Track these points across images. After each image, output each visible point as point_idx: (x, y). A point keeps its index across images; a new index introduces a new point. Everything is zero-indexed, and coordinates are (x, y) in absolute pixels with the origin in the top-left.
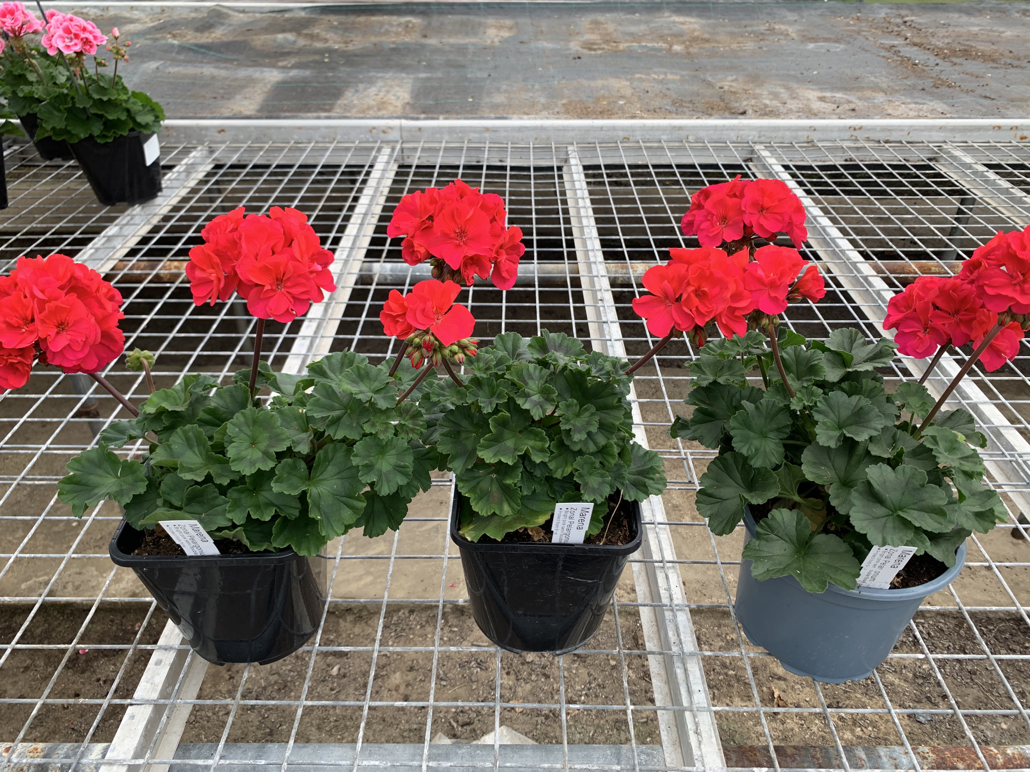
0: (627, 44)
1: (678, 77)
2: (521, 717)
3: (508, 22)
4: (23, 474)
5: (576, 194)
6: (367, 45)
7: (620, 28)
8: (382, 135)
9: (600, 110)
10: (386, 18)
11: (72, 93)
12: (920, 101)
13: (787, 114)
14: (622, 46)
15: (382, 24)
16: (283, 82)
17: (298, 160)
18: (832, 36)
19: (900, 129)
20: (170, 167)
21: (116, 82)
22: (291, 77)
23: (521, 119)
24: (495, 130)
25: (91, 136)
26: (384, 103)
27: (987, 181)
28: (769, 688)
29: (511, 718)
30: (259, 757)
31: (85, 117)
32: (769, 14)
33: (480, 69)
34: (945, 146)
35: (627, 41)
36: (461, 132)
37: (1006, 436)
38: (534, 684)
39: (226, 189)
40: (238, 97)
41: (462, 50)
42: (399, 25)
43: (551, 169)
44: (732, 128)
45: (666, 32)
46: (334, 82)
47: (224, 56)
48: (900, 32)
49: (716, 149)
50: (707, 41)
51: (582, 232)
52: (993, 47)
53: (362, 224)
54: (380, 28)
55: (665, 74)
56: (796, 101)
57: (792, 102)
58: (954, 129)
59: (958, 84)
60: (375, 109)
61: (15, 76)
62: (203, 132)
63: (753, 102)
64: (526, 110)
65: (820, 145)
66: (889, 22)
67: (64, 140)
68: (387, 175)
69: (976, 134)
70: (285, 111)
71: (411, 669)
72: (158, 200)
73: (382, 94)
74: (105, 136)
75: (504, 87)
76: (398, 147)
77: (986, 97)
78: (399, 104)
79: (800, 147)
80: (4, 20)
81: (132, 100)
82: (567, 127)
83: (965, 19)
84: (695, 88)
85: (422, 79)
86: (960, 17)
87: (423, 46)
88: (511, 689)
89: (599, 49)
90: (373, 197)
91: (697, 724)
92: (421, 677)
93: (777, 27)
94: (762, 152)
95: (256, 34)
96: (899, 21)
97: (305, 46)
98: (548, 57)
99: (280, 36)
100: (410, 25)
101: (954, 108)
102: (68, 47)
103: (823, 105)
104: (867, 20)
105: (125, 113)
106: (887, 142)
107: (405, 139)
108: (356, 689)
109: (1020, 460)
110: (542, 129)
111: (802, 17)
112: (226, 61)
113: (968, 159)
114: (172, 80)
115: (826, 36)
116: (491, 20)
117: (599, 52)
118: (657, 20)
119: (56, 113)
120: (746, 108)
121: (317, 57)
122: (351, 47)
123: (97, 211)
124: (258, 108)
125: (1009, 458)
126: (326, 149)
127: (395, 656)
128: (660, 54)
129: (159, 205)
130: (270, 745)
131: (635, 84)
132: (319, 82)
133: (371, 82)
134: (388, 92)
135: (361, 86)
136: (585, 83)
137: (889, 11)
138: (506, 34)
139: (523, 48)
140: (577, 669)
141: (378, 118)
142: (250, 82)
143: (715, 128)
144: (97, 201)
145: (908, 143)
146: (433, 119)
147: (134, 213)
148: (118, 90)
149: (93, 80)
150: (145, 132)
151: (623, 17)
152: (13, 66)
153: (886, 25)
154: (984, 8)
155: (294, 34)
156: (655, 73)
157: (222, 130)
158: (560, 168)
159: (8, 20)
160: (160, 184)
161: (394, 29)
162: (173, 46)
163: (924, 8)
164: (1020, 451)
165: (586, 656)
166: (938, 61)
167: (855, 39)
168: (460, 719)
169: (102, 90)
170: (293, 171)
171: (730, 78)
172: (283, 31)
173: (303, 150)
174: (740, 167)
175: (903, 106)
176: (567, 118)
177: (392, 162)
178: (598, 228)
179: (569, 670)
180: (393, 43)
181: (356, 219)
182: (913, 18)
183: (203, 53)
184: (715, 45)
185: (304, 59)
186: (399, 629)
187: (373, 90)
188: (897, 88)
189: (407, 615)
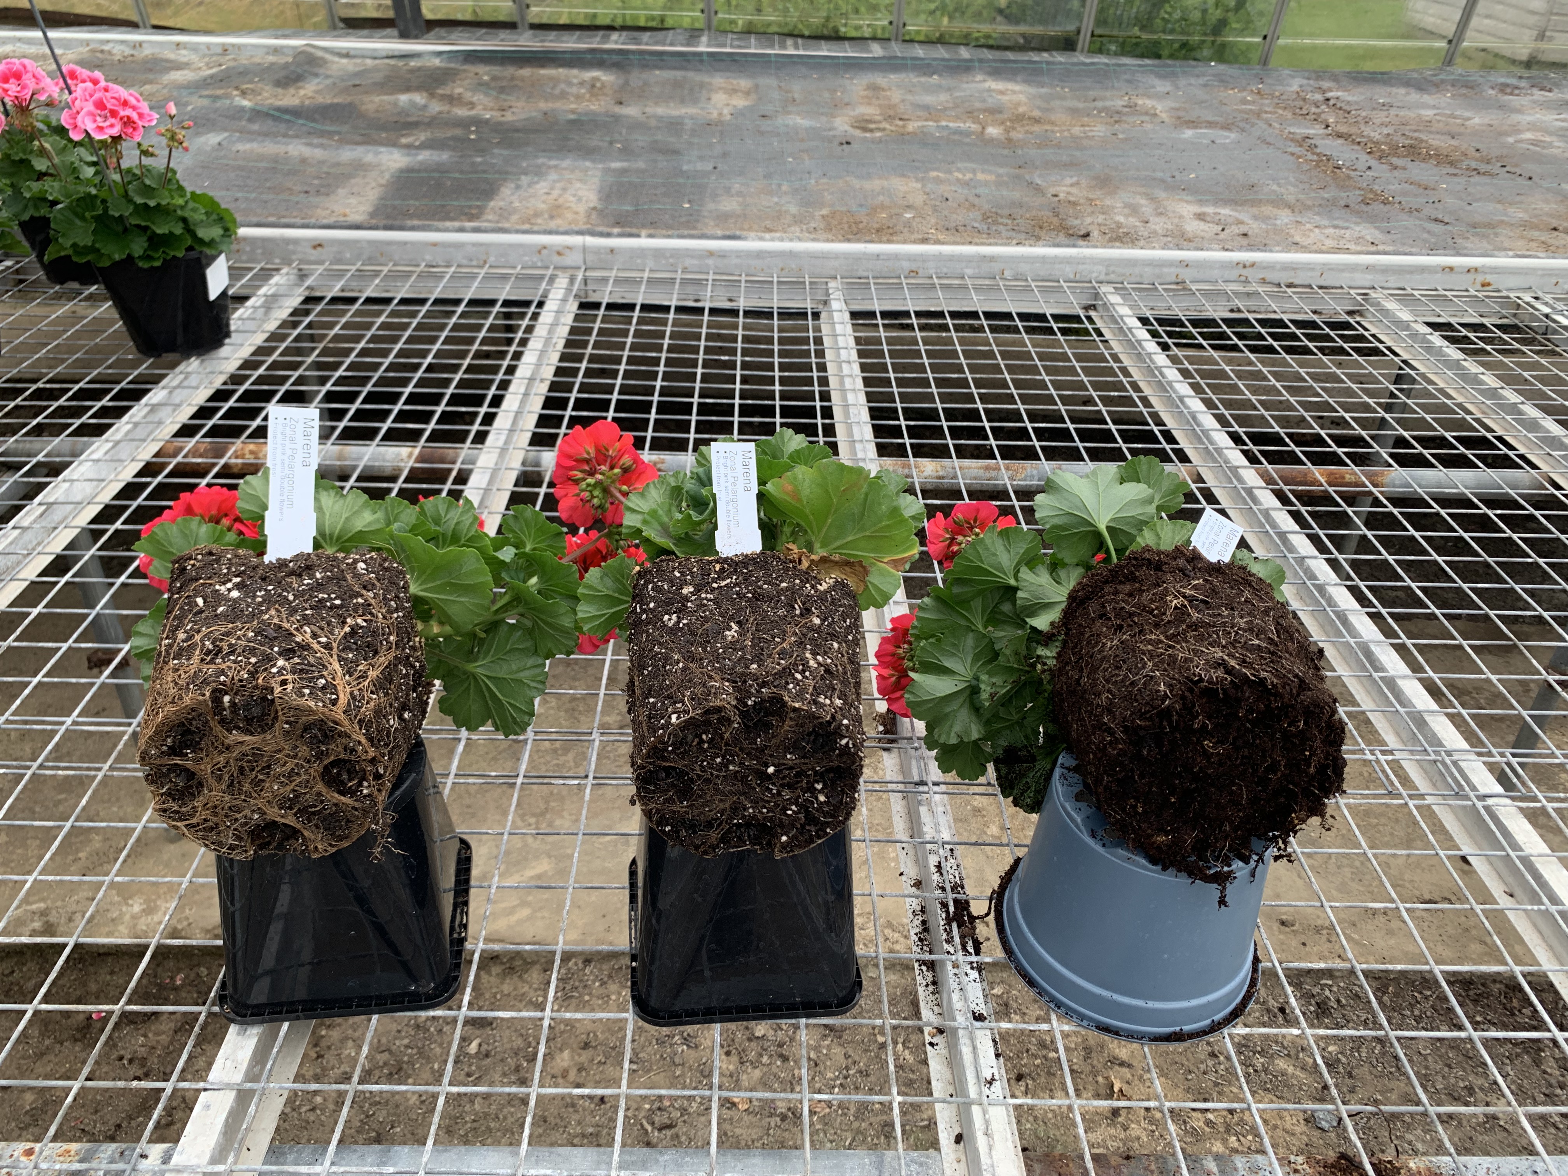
0: (920, 124)
1: (991, 178)
2: (746, 1118)
3: (744, 83)
4: (40, 760)
5: (839, 355)
6: (534, 114)
7: (909, 97)
8: (556, 259)
9: (877, 226)
10: (561, 72)
11: (103, 195)
12: (1340, 223)
13: (1149, 241)
14: (911, 126)
15: (555, 81)
16: (409, 170)
17: (431, 293)
18: (1220, 119)
19: (1309, 267)
20: (241, 299)
21: (168, 178)
22: (421, 163)
23: (761, 239)
24: (722, 255)
25: (130, 257)
26: (558, 207)
27: (1430, 349)
28: (1107, 1078)
29: (731, 1119)
30: (384, 1164)
31: (120, 229)
32: (1129, 81)
33: (701, 158)
34: (1373, 294)
35: (919, 118)
36: (672, 256)
37: (1432, 725)
38: (765, 1069)
39: (326, 335)
40: (341, 192)
41: (674, 125)
42: (582, 83)
43: (803, 315)
44: (1067, 261)
45: (978, 105)
46: (484, 172)
47: (319, 126)
48: (1319, 115)
49: (1043, 290)
50: (1037, 121)
51: (847, 414)
52: (1453, 142)
53: (526, 394)
54: (553, 88)
55: (974, 172)
56: (1163, 219)
57: (1157, 220)
58: (1386, 270)
59: (1397, 199)
60: (546, 216)
61: (14, 161)
62: (291, 247)
63: (1100, 218)
64: (768, 223)
65: (1193, 288)
66: (1304, 100)
67: (89, 262)
68: (563, 320)
69: (1417, 277)
70: (411, 217)
71: (586, 1046)
72: (224, 351)
73: (556, 193)
74: (149, 258)
75: (737, 186)
76: (580, 277)
77: (1436, 220)
78: (582, 208)
79: (1165, 290)
80: (6, 86)
81: (191, 205)
82: (829, 253)
83: (1414, 96)
84: (1016, 195)
85: (615, 170)
86: (1408, 94)
87: (617, 118)
88: (731, 1076)
89: (879, 129)
90: (543, 353)
91: (987, 1123)
92: (601, 1058)
93: (1140, 102)
94: (1110, 297)
95: (366, 93)
96: (1319, 97)
97: (440, 113)
98: (802, 140)
99: (404, 98)
100: (598, 85)
101: (1389, 236)
102: (100, 129)
103: (1202, 226)
104: (1272, 96)
105: (181, 224)
106: (1290, 286)
107: (589, 264)
108: (504, 1075)
109: (1448, 760)
110: (792, 255)
111: (1177, 88)
112: (322, 134)
113: (1405, 315)
114: (241, 163)
115: (1210, 118)
116: (718, 80)
117: (878, 134)
118: (965, 86)
119: (78, 222)
120: (1090, 228)
121: (458, 132)
122: (509, 117)
123: (135, 365)
124: (371, 209)
125: (1433, 757)
126: (474, 277)
127: (562, 1027)
128: (967, 140)
129: (227, 359)
130: (397, 1148)
131: (930, 186)
132: (461, 172)
133: (539, 173)
134: (564, 189)
135: (525, 180)
136: (856, 183)
137: (1305, 82)
138: (740, 102)
139: (765, 125)
140: (829, 1047)
141: (550, 232)
142: (359, 167)
143: (1043, 259)
144: (134, 349)
145: (1321, 287)
146: (631, 235)
147: (190, 369)
148: (170, 190)
149: (134, 175)
150: (208, 251)
151: (915, 80)
152: (12, 147)
153: (1299, 103)
154: (1443, 81)
155: (425, 94)
156: (959, 170)
157: (318, 245)
158: (816, 315)
159: (12, 87)
160: (228, 325)
161: (574, 90)
162: (242, 109)
163: (1355, 79)
164: (1449, 748)
165: (843, 1029)
166: (1373, 163)
167: (1253, 125)
168: (657, 1119)
169: (148, 191)
170: (425, 309)
171: (1068, 181)
172: (408, 89)
173: (439, 277)
174: (1077, 319)
175: (1317, 231)
176: (827, 241)
177: (571, 299)
178: (870, 409)
179: (817, 1049)
180: (573, 112)
181: (517, 386)
182: (1339, 94)
183: (288, 121)
184: (1048, 127)
185: (440, 134)
186: (568, 987)
187: (542, 187)
188: (1309, 203)
189: (581, 966)
